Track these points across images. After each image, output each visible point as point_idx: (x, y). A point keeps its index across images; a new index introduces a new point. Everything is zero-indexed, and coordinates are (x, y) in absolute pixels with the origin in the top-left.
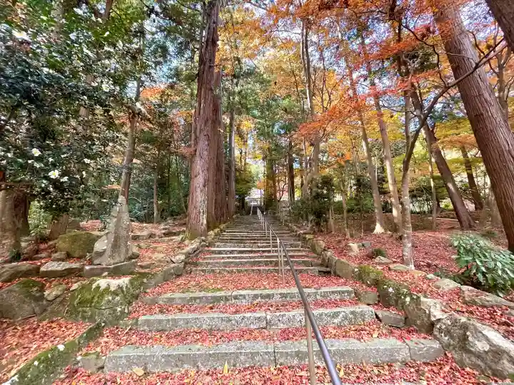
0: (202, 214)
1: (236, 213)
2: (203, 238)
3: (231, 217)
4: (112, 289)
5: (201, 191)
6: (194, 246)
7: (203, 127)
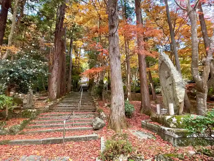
0: (55, 92)
1: (71, 90)
2: (55, 101)
3: (68, 93)
4: (33, 111)
5: (55, 83)
6: (52, 104)
7: (56, 57)
